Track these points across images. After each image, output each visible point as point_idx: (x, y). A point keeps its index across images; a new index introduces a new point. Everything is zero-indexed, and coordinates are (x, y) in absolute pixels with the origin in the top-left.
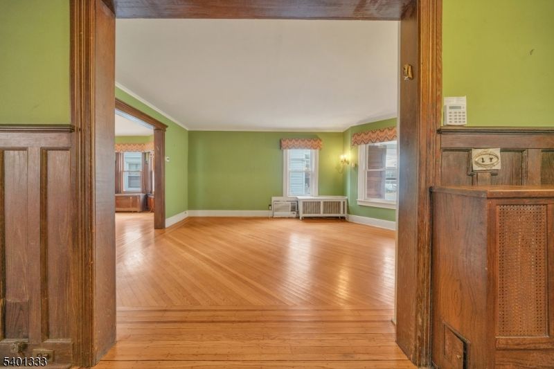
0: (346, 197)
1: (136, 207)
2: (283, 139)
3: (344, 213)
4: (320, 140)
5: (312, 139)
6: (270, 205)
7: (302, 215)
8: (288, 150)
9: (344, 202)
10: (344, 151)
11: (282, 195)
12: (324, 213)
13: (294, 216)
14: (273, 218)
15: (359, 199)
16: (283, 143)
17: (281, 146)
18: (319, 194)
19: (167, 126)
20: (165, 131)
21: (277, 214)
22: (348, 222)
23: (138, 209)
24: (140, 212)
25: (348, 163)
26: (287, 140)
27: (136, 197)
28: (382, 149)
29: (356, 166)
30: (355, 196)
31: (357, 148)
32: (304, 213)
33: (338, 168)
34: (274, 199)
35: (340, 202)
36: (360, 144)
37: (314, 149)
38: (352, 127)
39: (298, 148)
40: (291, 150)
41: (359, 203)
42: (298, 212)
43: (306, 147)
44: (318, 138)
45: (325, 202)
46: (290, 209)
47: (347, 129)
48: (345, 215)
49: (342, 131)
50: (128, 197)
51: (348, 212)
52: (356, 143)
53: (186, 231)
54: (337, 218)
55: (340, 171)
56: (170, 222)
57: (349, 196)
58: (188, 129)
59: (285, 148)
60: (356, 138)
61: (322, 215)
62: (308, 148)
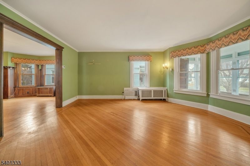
0: (166, 88)
1: (51, 93)
2: (130, 56)
3: (165, 97)
4: (151, 56)
5: (146, 55)
6: (123, 93)
7: (141, 98)
8: (133, 62)
9: (165, 91)
10: (164, 62)
11: (130, 87)
12: (154, 97)
13: (137, 98)
14: (125, 100)
15: (174, 89)
16: (130, 58)
17: (129, 60)
18: (150, 86)
19: (63, 48)
20: (62, 51)
21: (127, 98)
22: (167, 102)
23: (52, 95)
24: (53, 96)
25: (167, 69)
26: (132, 56)
27: (51, 88)
28: (187, 60)
29: (173, 70)
30: (172, 87)
31: (173, 60)
32: (142, 97)
33: (161, 72)
34: (125, 89)
35: (163, 91)
36: (176, 57)
37: (148, 61)
38: (170, 48)
39: (138, 61)
40: (134, 62)
41: (174, 92)
42: (139, 96)
43: (143, 60)
44: (149, 55)
45: (154, 91)
46: (134, 95)
47: (167, 49)
48: (166, 98)
49: (163, 51)
50: (47, 88)
51: (168, 96)
52: (172, 57)
53: (74, 109)
54: (161, 99)
55: (162, 73)
56: (65, 103)
57: (168, 87)
58: (78, 51)
59: (131, 61)
60: (173, 54)
61: (152, 98)
62: (144, 61)
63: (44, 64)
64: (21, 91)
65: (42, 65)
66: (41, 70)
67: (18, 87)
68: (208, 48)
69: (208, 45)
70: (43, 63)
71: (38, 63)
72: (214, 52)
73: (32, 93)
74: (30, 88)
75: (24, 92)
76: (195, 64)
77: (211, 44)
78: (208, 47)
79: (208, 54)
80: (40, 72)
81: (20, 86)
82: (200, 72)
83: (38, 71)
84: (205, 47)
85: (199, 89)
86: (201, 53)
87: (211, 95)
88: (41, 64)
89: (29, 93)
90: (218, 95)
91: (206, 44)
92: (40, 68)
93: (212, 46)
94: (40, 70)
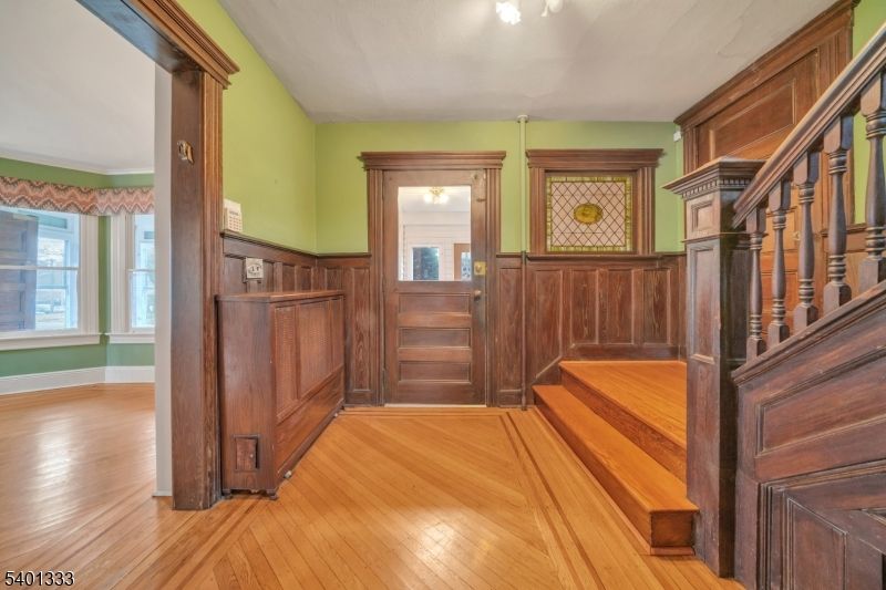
68: (102, 205)
69: (101, 194)
72: (119, 218)
76: (67, 242)
77: (110, 193)
78: (101, 200)
79: (103, 221)
82: (79, 269)
84: (94, 199)
85: (76, 326)
86: (80, 211)
87: (111, 338)
90: (130, 333)
91: (96, 189)
93: (113, 201)
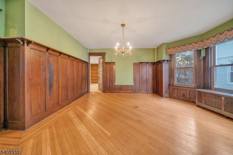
63: (211, 45)
64: (176, 91)
65: (207, 49)
66: (204, 58)
67: (173, 85)
70: (208, 43)
71: (197, 46)
73: (190, 98)
74: (186, 89)
75: (179, 93)
80: (202, 62)
81: (174, 85)
83: (199, 61)
88: (206, 47)
89: (186, 96)
92: (203, 54)
94: (202, 59)
